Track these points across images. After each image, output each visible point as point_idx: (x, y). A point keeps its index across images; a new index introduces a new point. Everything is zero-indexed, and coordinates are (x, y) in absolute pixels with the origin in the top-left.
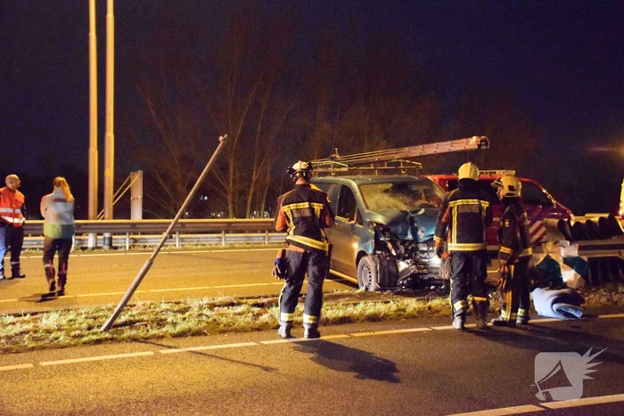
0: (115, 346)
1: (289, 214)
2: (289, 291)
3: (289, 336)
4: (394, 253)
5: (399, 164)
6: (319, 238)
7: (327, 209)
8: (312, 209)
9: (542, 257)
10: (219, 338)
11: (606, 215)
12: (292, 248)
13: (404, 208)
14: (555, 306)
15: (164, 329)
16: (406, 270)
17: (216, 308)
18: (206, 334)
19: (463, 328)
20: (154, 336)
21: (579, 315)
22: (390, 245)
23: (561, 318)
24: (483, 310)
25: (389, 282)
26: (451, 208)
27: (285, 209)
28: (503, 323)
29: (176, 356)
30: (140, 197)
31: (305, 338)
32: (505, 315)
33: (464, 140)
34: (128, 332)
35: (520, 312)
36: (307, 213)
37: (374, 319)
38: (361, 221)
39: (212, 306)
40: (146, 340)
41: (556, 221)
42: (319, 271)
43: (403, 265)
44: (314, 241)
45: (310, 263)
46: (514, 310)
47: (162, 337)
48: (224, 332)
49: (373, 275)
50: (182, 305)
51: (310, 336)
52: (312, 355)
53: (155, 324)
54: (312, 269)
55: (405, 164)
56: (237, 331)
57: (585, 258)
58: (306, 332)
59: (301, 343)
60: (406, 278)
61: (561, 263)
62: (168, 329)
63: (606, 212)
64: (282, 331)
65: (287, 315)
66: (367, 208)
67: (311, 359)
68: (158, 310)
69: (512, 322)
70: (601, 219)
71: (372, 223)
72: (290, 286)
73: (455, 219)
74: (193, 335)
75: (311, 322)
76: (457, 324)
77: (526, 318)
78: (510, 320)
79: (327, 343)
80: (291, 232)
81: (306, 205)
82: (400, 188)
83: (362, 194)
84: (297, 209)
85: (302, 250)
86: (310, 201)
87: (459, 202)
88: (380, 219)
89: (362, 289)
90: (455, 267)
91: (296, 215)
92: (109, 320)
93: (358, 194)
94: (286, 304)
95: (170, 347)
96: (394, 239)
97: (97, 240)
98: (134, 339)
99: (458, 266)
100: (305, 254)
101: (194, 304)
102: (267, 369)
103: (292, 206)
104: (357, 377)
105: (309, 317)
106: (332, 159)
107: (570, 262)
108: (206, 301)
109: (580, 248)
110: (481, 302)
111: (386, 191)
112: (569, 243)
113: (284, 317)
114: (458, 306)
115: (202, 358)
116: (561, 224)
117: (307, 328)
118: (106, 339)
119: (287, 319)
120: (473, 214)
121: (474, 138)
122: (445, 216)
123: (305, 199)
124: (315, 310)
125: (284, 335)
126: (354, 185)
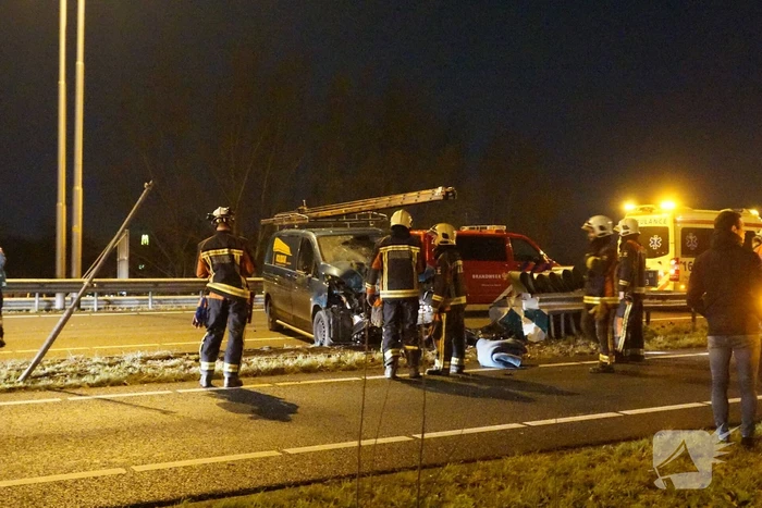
0: (27, 394)
1: (208, 261)
2: (209, 339)
3: (209, 385)
4: (349, 307)
5: (367, 216)
6: (239, 285)
7: (247, 257)
8: (231, 256)
9: (506, 311)
10: (137, 387)
11: (571, 268)
12: (212, 296)
13: (362, 260)
14: (495, 356)
15: (83, 379)
16: (360, 323)
17: (149, 362)
18: (125, 384)
19: (394, 377)
20: (71, 386)
21: (517, 364)
22: (344, 299)
23: (500, 367)
24: (415, 359)
25: (343, 338)
26: (382, 254)
27: (204, 255)
28: (437, 372)
29: (81, 403)
30: (126, 258)
31: (225, 387)
32: (439, 364)
33: (430, 191)
34: (44, 382)
35: (454, 360)
36: (227, 260)
37: (309, 370)
38: (317, 274)
39: (144, 360)
40: (61, 389)
41: (520, 273)
42: (239, 318)
43: (357, 319)
44: (234, 288)
45: (230, 311)
46: (447, 359)
47: (79, 387)
48: (146, 382)
49: (327, 329)
50: (116, 359)
51: (229, 385)
52: (221, 401)
53: (75, 375)
54: (232, 318)
55: (373, 216)
56: (159, 381)
57: (545, 311)
58: (226, 381)
59: (219, 392)
60: (360, 332)
61: (523, 317)
62: (87, 379)
63: (570, 265)
64: (203, 381)
65: (207, 364)
66: (324, 260)
67: (218, 405)
68: (88, 363)
69: (445, 371)
70: (565, 271)
71: (327, 275)
72: (210, 335)
73: (386, 265)
74: (112, 385)
75: (231, 370)
76: (388, 373)
77: (461, 367)
78: (444, 369)
79: (248, 392)
80: (211, 280)
81: (226, 251)
82: (361, 241)
83: (319, 246)
84: (216, 256)
85: (221, 298)
86: (229, 247)
87: (390, 248)
88: (335, 272)
89: (317, 344)
90: (386, 315)
91: (215, 262)
92: (27, 371)
93: (316, 246)
94: (206, 353)
95: (80, 395)
96: (350, 292)
97: (65, 301)
98: (48, 388)
99: (389, 314)
100: (225, 301)
101: (128, 358)
102: (165, 413)
103: (212, 253)
104: (251, 418)
105: (229, 365)
106: (300, 211)
107: (531, 315)
108: (140, 355)
109: (541, 301)
110: (413, 351)
111: (345, 243)
112: (530, 295)
113: (205, 366)
114: (389, 354)
115: (108, 404)
116: (523, 276)
117: (226, 376)
118: (20, 388)
119: (207, 368)
120: (403, 260)
121: (440, 188)
122: (376, 261)
123: (224, 245)
124: (235, 359)
125: (204, 384)
126: (314, 237)
